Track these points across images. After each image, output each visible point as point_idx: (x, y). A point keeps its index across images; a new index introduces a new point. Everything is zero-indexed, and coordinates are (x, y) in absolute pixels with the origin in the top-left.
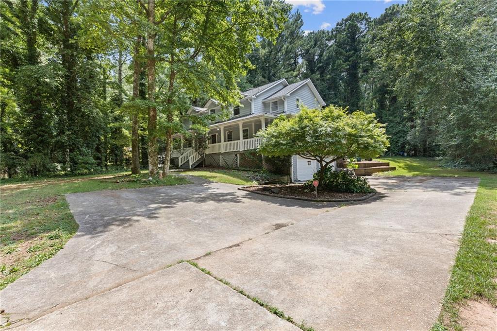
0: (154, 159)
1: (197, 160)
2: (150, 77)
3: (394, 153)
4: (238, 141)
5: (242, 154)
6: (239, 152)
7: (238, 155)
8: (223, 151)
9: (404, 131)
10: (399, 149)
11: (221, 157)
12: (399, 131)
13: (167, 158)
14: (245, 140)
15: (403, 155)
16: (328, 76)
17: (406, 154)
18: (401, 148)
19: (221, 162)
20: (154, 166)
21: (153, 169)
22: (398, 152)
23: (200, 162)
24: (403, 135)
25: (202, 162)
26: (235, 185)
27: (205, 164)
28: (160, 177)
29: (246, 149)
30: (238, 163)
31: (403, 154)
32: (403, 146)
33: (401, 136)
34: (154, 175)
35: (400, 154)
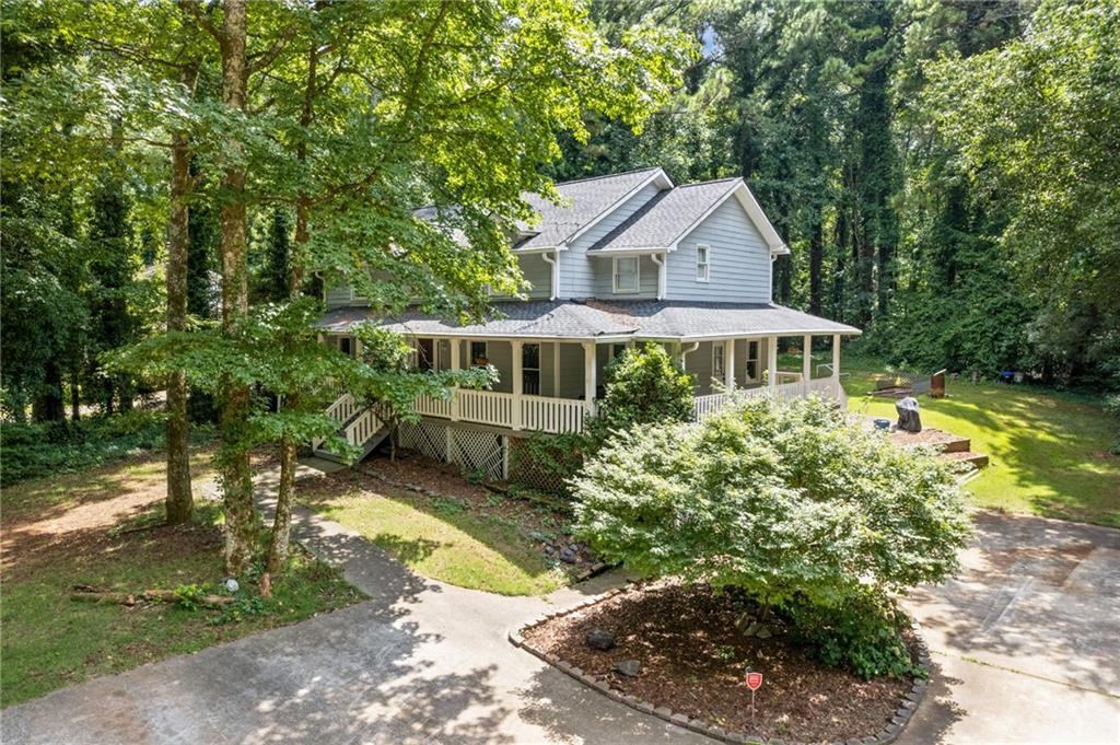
0: (241, 518)
1: (370, 435)
2: (230, 254)
3: (986, 372)
4: (508, 396)
5: (520, 441)
6: (507, 432)
7: (506, 441)
8: (455, 417)
9: (1019, 305)
10: (1000, 360)
11: (449, 433)
12: (1004, 306)
13: (284, 507)
14: (530, 398)
15: (1010, 381)
16: (797, 96)
17: (1019, 377)
18: (1008, 360)
19: (449, 449)
20: (242, 541)
21: (239, 550)
22: (998, 368)
23: (382, 439)
24: (1015, 319)
25: (388, 436)
26: (498, 596)
27: (397, 446)
28: (264, 591)
29: (530, 428)
30: (506, 465)
31: (1012, 377)
32: (1013, 355)
33: (1009, 321)
34: (244, 567)
35: (1002, 379)
